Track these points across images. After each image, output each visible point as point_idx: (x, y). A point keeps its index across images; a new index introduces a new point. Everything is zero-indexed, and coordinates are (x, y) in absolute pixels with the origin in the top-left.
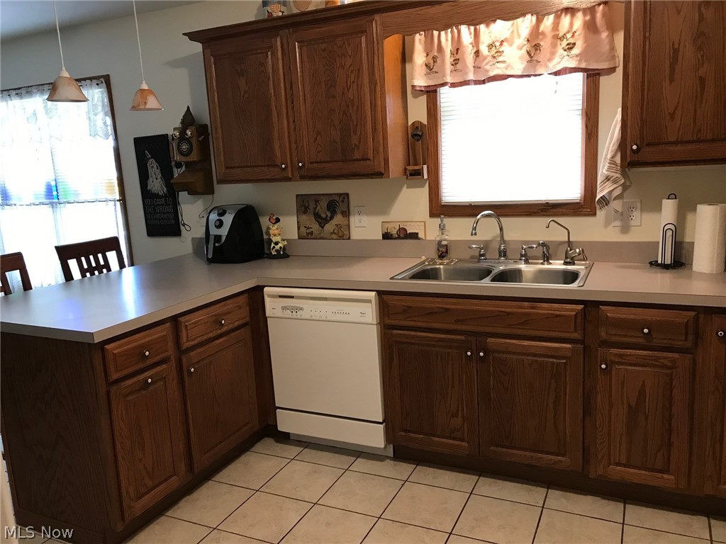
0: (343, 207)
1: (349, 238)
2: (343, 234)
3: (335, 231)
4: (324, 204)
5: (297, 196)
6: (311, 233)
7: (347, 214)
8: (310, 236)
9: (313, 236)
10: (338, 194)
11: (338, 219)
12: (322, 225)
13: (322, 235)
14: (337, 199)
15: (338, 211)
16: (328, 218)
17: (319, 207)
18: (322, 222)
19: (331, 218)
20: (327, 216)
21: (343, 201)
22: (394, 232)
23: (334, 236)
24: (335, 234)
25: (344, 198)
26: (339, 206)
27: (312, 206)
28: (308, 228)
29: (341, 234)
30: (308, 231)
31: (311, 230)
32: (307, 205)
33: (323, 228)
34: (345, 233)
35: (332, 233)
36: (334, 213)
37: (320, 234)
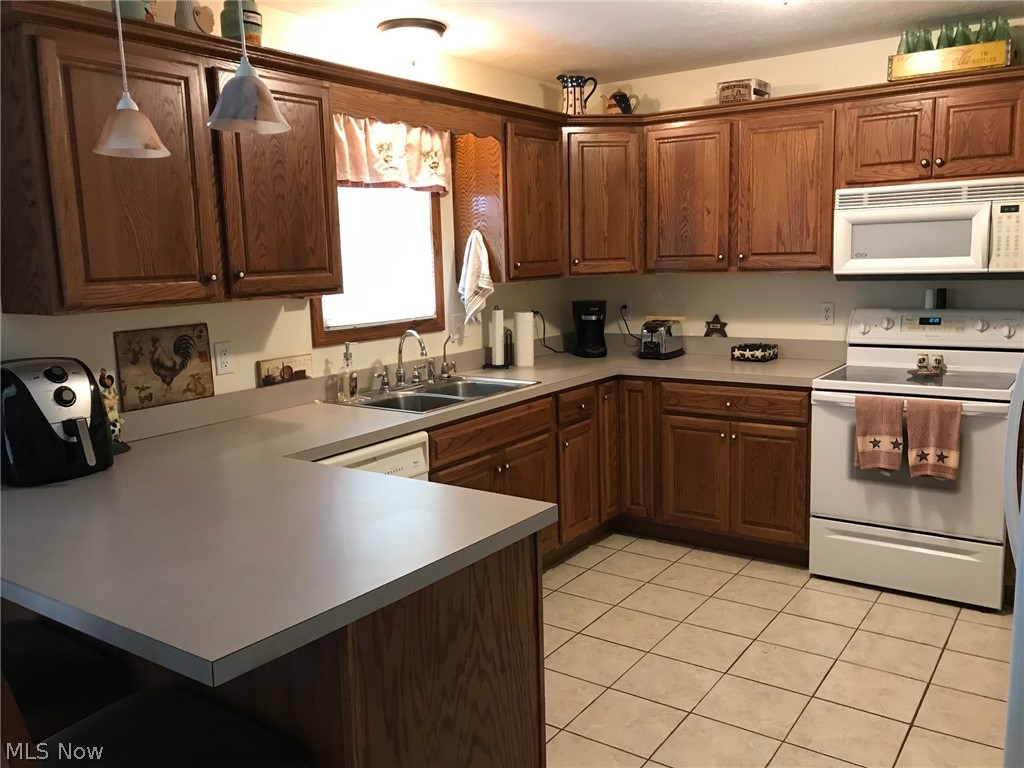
0: (199, 346)
1: (213, 395)
2: (202, 389)
3: (191, 387)
4: (168, 343)
5: (116, 334)
6: (150, 397)
7: (205, 356)
8: (146, 403)
9: (153, 401)
10: (190, 326)
11: (194, 366)
12: (168, 379)
13: (168, 396)
14: (189, 332)
15: (193, 351)
16: (178, 367)
17: (159, 350)
18: (167, 373)
19: (183, 366)
20: (175, 363)
21: (199, 337)
22: (277, 374)
23: (189, 395)
24: (190, 390)
25: (201, 331)
26: (192, 344)
27: (147, 348)
28: (143, 389)
29: (200, 390)
30: (143, 394)
31: (148, 392)
32: (137, 349)
33: (169, 384)
34: (207, 386)
35: (185, 391)
36: (186, 357)
37: (164, 396)
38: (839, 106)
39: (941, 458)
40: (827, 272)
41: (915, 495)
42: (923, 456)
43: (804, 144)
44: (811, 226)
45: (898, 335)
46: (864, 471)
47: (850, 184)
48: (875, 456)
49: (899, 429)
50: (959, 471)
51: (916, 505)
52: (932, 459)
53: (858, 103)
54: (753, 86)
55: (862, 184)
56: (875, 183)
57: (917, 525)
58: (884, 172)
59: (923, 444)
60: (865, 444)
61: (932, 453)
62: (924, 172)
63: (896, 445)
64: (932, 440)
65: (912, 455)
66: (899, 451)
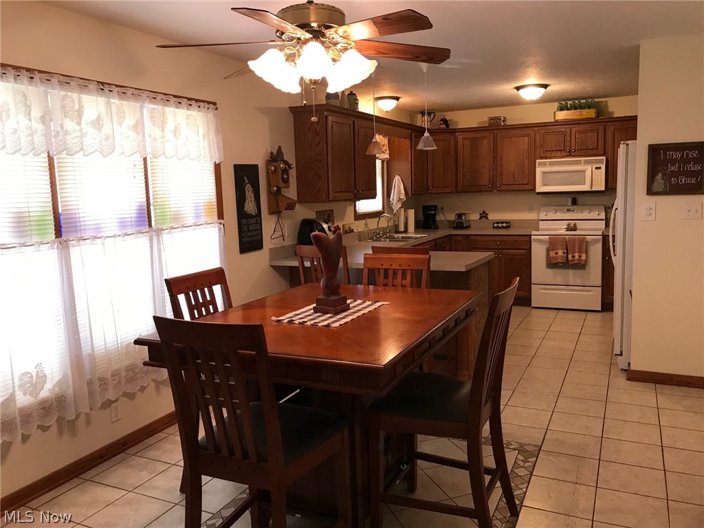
4: (326, 216)
5: (316, 212)
10: (330, 210)
25: (332, 213)
32: (321, 217)
38: (536, 128)
39: (580, 256)
40: (532, 192)
41: (571, 272)
42: (574, 257)
43: (524, 143)
44: (527, 174)
45: (559, 215)
46: (552, 264)
47: (541, 158)
48: (556, 258)
49: (565, 247)
50: (586, 260)
51: (572, 275)
52: (577, 257)
53: (543, 128)
54: (502, 119)
55: (546, 158)
56: (550, 158)
57: (572, 283)
58: (554, 154)
59: (574, 252)
60: (552, 254)
61: (577, 255)
62: (568, 154)
63: (564, 253)
64: (577, 250)
65: (570, 257)
66: (565, 255)
